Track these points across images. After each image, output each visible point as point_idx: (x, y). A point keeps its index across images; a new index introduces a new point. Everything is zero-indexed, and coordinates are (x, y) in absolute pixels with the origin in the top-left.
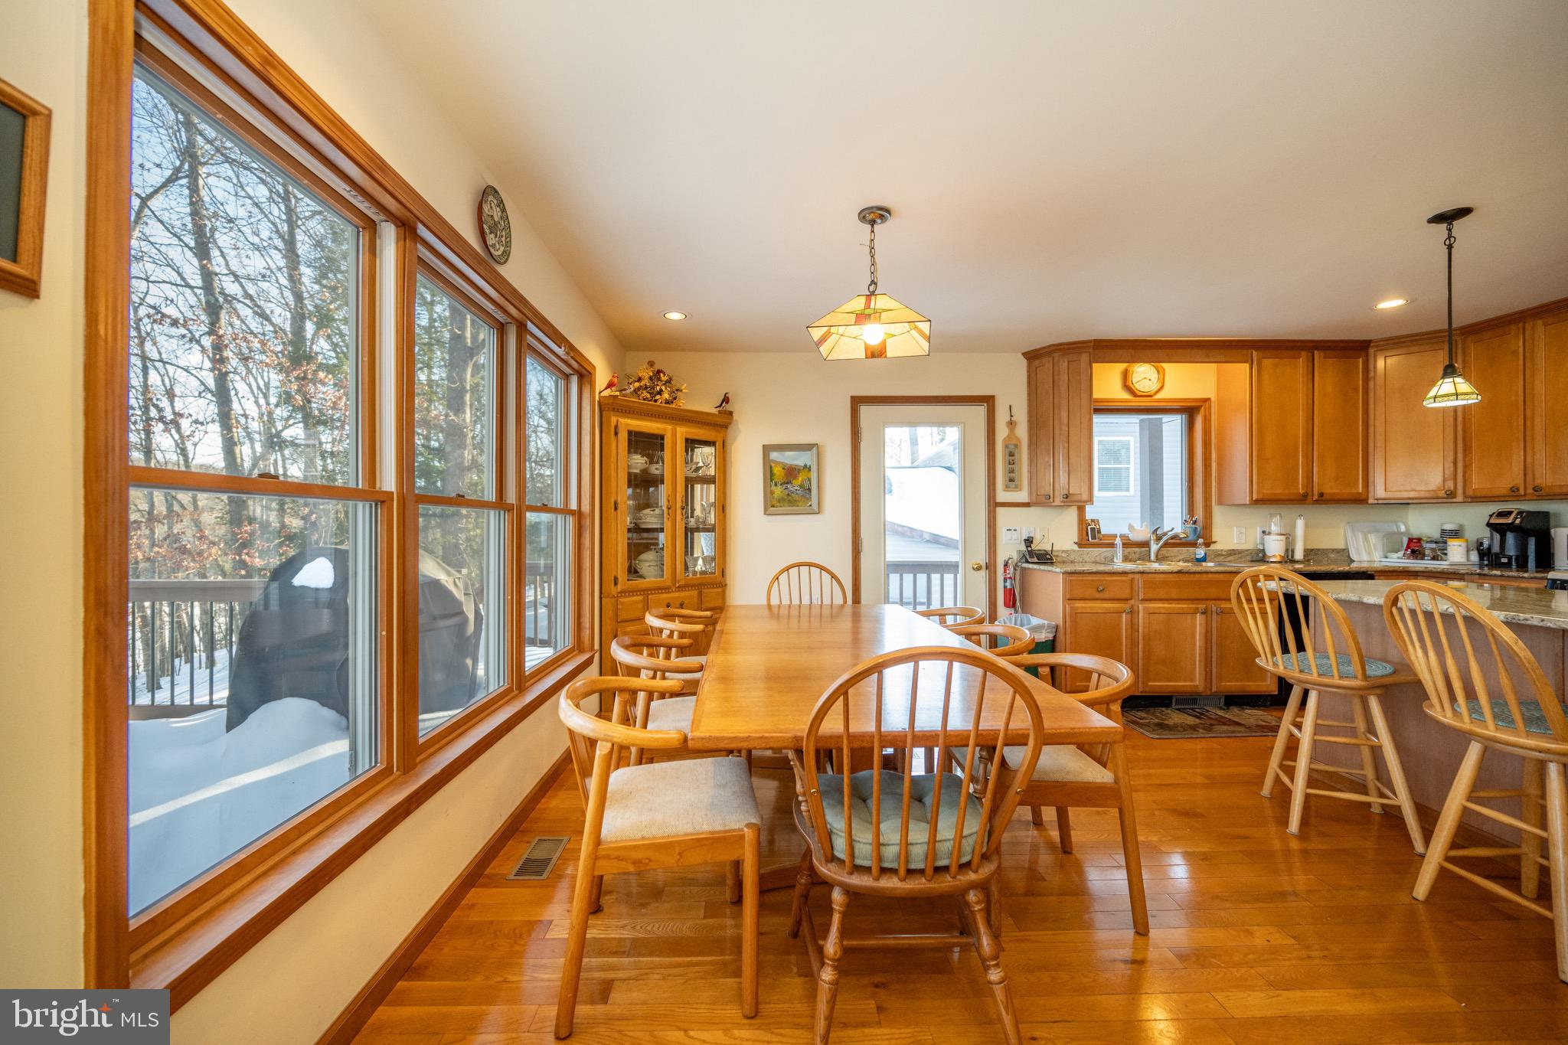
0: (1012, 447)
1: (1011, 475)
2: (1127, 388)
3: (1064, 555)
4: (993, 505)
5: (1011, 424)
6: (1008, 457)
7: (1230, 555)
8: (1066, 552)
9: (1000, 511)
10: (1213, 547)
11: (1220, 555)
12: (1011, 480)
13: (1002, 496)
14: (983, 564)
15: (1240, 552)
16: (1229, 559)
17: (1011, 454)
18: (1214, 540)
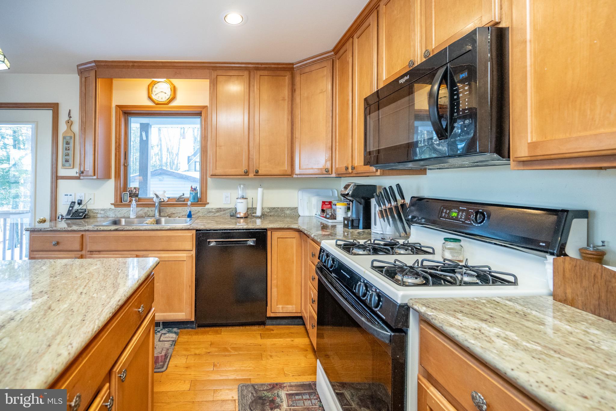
0: (68, 138)
1: (67, 157)
2: (150, 98)
3: (102, 212)
4: (56, 178)
5: (69, 123)
6: (65, 145)
7: (218, 212)
8: (103, 210)
9: (60, 182)
10: (207, 206)
11: (210, 212)
12: (67, 161)
13: (62, 172)
14: (48, 217)
15: (224, 210)
16: (217, 214)
17: (68, 143)
18: (208, 202)
